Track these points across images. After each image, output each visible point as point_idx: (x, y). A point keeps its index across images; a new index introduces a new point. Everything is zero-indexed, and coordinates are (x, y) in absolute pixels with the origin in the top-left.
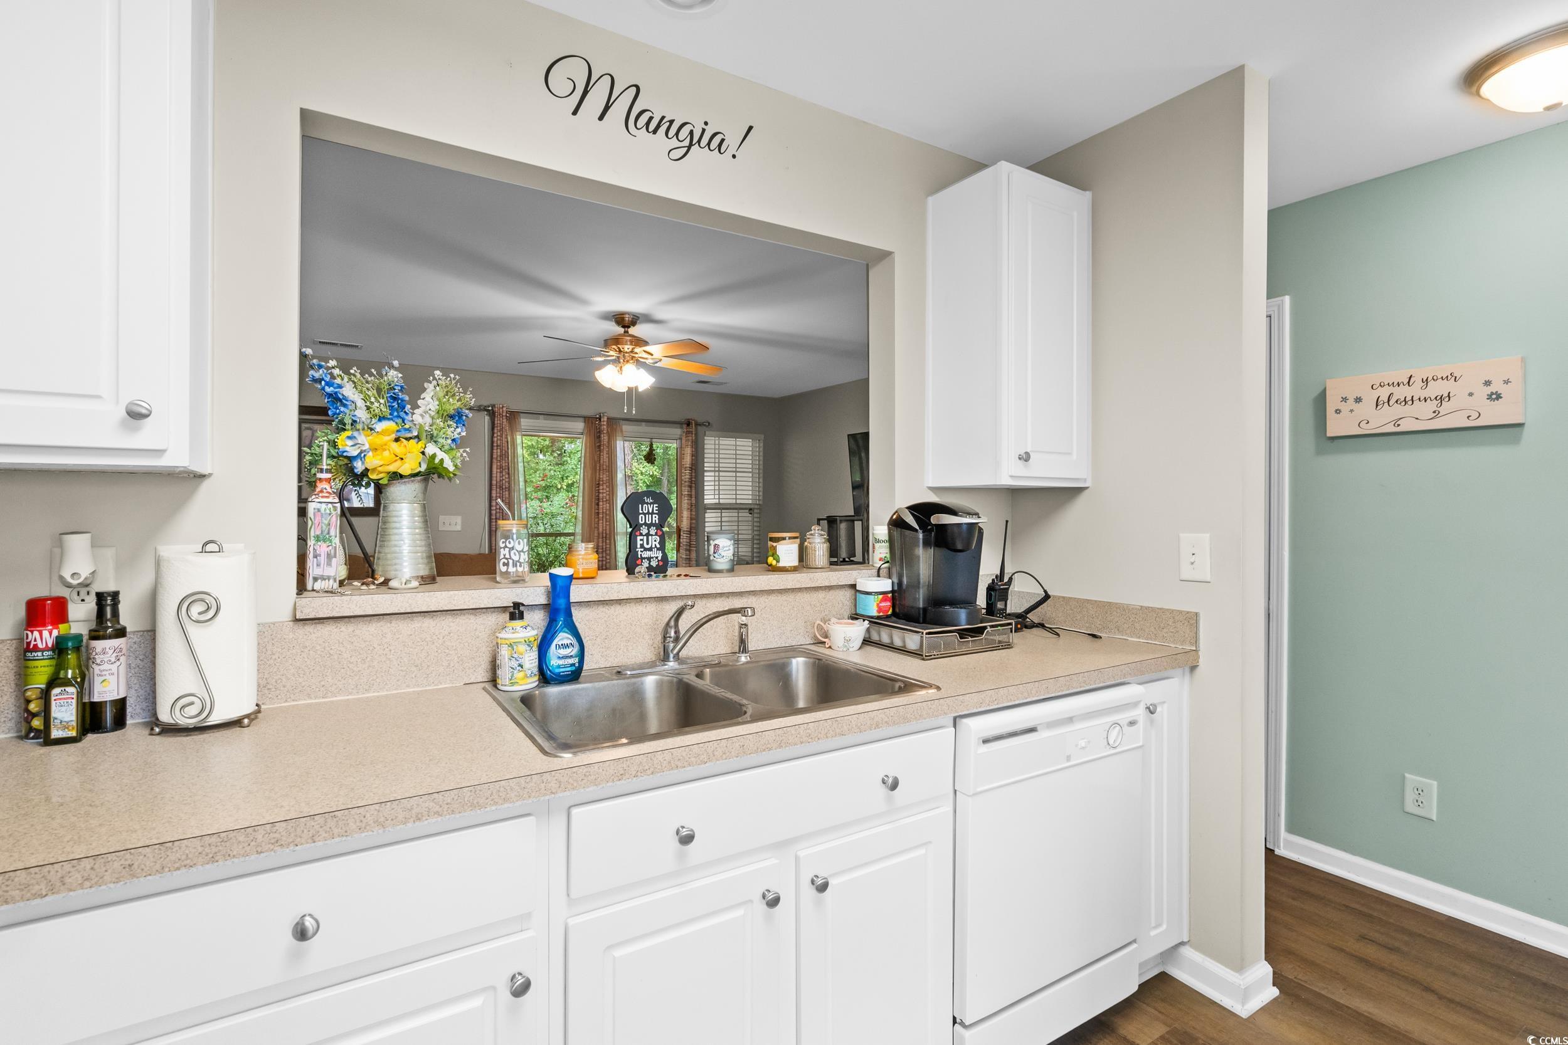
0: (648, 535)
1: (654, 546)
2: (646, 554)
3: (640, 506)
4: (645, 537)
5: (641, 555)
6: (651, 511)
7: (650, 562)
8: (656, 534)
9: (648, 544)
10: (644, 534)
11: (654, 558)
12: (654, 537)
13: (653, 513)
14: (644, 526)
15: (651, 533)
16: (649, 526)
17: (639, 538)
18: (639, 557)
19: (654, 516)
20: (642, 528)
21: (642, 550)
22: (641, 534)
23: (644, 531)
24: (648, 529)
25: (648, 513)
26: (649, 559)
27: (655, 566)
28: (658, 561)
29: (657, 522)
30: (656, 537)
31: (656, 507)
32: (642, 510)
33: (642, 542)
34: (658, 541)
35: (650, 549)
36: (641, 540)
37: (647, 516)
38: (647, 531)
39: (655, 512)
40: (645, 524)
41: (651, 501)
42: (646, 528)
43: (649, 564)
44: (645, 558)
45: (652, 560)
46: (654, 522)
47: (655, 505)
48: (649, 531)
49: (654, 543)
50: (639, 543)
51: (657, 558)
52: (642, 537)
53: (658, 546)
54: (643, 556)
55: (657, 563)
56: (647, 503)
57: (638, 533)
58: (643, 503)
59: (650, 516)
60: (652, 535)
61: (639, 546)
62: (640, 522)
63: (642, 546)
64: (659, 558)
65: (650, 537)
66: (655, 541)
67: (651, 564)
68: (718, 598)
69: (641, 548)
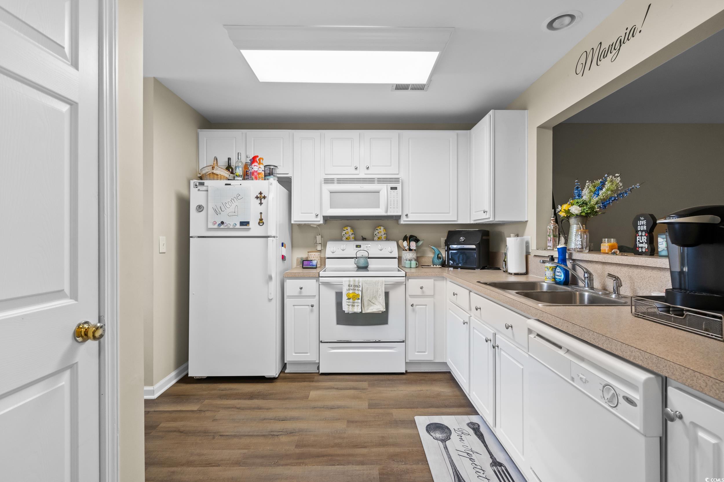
0: (641, 236)
1: (644, 241)
2: (641, 245)
3: (639, 221)
4: (640, 237)
5: (638, 245)
6: (643, 224)
7: (642, 249)
8: (645, 235)
9: (641, 240)
10: (640, 235)
11: (644, 248)
12: (644, 237)
13: (644, 225)
14: (640, 231)
15: (643, 235)
16: (642, 231)
17: (638, 237)
18: (638, 246)
19: (644, 226)
20: (639, 233)
21: (639, 243)
22: (639, 236)
23: (640, 234)
24: (642, 233)
25: (642, 225)
26: (642, 248)
27: (644, 251)
28: (646, 249)
29: (646, 229)
30: (645, 237)
31: (645, 222)
32: (639, 224)
33: (639, 239)
34: (646, 239)
35: (642, 243)
36: (639, 238)
37: (641, 226)
38: (641, 234)
39: (645, 224)
40: (640, 230)
41: (643, 219)
42: (641, 232)
43: (642, 250)
44: (640, 247)
45: (643, 248)
46: (644, 229)
47: (645, 221)
48: (642, 234)
49: (644, 240)
50: (638, 239)
51: (645, 247)
52: (639, 237)
53: (646, 241)
54: (639, 246)
55: (645, 250)
56: (641, 220)
57: (637, 235)
58: (640, 220)
59: (643, 226)
60: (643, 236)
61: (637, 241)
62: (639, 230)
63: (639, 241)
64: (646, 248)
65: (642, 237)
66: (644, 239)
67: (643, 250)
68: (626, 267)
69: (638, 242)
